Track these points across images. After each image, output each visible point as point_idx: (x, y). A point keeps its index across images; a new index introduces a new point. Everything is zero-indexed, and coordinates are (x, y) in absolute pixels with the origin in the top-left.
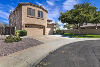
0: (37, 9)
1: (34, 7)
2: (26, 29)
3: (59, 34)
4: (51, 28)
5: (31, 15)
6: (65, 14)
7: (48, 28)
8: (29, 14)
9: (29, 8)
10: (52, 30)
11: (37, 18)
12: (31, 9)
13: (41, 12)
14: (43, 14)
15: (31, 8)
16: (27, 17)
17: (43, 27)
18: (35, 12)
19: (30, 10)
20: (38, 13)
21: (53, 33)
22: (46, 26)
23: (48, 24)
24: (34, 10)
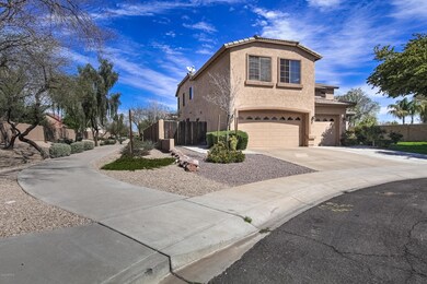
0: (276, 55)
1: (267, 50)
2: (242, 127)
3: (369, 145)
4: (332, 120)
5: (257, 77)
6: (406, 55)
7: (318, 120)
8: (251, 77)
9: (250, 56)
10: (337, 127)
11: (278, 87)
12: (257, 57)
13: (293, 61)
14: (299, 69)
15: (258, 54)
16: (246, 85)
17: (301, 119)
18: (270, 67)
19: (255, 61)
20: (282, 68)
21: (342, 140)
22: (312, 114)
23: (318, 106)
24: (268, 61)
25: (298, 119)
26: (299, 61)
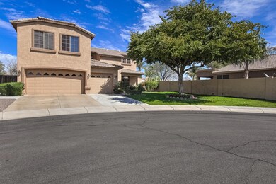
0: (58, 32)
1: (50, 27)
5: (41, 46)
7: (93, 76)
8: (35, 46)
9: (35, 31)
10: (112, 81)
11: (59, 54)
12: (42, 32)
13: (72, 36)
14: (77, 43)
15: (43, 30)
16: (31, 51)
19: (39, 34)
20: (63, 41)
22: (89, 72)
23: (92, 68)
24: (52, 35)
25: (81, 76)
26: (78, 37)
